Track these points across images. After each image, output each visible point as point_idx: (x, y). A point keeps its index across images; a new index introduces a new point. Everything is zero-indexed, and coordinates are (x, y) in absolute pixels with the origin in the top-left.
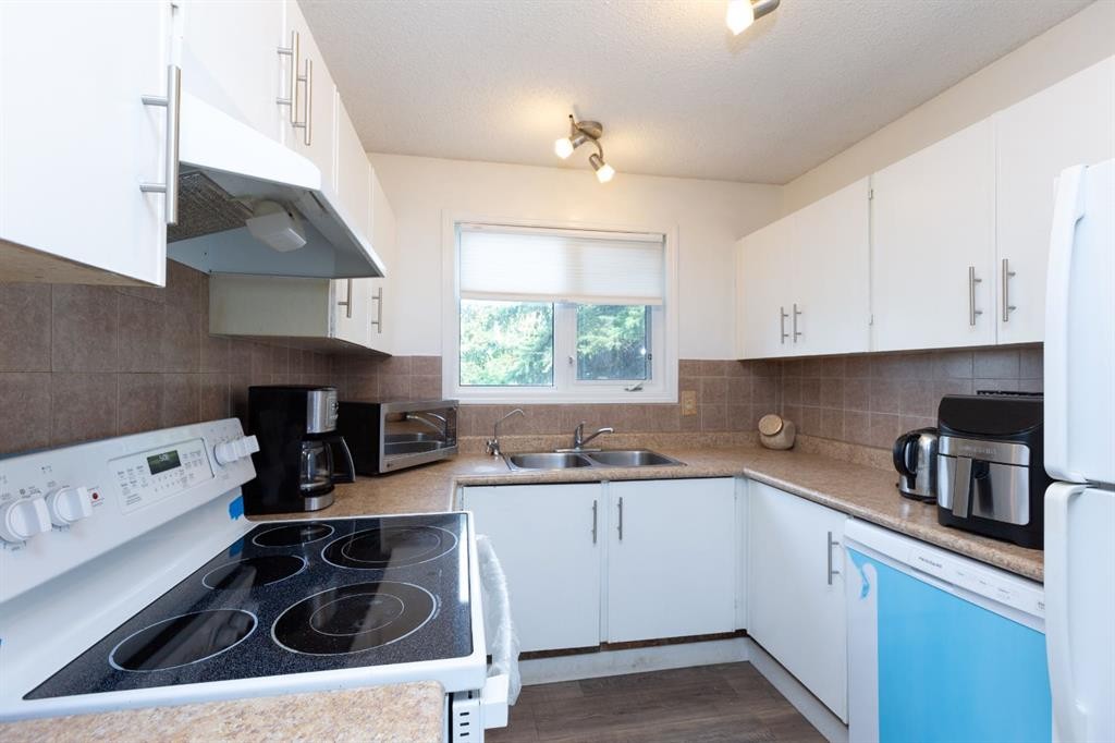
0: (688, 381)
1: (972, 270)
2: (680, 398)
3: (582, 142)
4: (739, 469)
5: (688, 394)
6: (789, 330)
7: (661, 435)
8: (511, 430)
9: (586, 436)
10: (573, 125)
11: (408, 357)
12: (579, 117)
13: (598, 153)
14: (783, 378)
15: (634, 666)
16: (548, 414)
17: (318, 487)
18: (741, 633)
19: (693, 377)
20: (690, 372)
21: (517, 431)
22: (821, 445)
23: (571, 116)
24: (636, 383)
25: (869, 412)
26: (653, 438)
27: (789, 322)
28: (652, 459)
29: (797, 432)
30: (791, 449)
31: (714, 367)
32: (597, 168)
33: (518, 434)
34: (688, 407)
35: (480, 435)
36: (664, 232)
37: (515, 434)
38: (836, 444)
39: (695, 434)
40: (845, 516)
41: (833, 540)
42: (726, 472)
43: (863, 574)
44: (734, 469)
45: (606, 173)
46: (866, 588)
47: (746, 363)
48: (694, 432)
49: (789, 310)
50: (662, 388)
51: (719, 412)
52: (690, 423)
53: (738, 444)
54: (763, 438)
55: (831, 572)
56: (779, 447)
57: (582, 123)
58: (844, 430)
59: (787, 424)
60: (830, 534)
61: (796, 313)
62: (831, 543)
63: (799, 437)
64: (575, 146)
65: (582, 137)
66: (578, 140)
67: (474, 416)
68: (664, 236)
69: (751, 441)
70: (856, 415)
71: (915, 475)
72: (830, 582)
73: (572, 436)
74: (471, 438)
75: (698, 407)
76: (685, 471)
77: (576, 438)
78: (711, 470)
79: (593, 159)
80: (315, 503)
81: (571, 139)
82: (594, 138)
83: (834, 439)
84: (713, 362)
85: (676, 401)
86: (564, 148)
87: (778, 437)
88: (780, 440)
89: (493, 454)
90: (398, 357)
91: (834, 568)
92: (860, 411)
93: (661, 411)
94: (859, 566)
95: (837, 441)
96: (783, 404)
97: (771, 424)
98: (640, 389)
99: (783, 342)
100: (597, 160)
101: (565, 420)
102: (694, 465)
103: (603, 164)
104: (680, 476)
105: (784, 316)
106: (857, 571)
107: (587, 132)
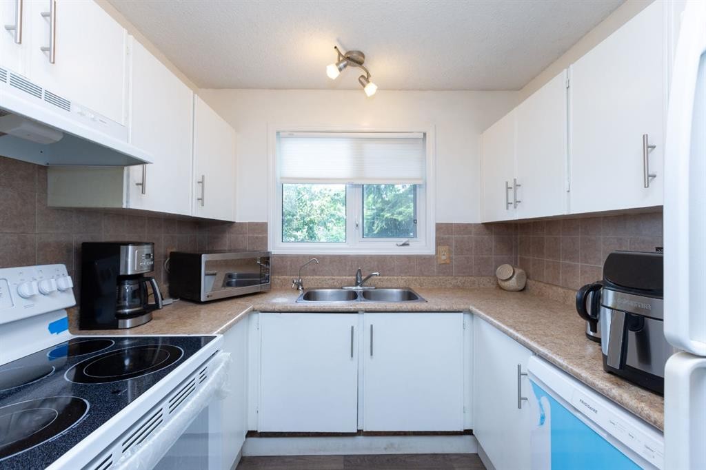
0: (443, 239)
1: (645, 137)
2: (436, 250)
3: (345, 66)
4: (466, 306)
5: (443, 248)
6: (511, 200)
7: (421, 277)
8: (314, 272)
9: (363, 278)
10: (340, 54)
11: (245, 223)
12: (345, 48)
13: (366, 76)
14: (519, 236)
15: (386, 449)
16: (339, 262)
17: (132, 312)
18: (469, 432)
19: (447, 236)
20: (445, 232)
21: (318, 273)
22: (544, 288)
23: (336, 47)
24: (404, 240)
25: (580, 264)
26: (416, 280)
27: (511, 192)
28: (410, 296)
29: (528, 277)
30: (523, 290)
31: (464, 228)
32: (364, 86)
33: (319, 275)
34: (444, 258)
35: (293, 275)
36: (424, 131)
37: (316, 275)
38: (555, 288)
39: (447, 278)
40: (531, 353)
41: (522, 371)
42: (455, 307)
43: (541, 405)
44: (462, 307)
45: (371, 89)
46: (543, 418)
47: (488, 225)
48: (448, 276)
49: (511, 184)
50: (423, 244)
51: (468, 262)
52: (445, 269)
53: (482, 286)
54: (500, 282)
55: (520, 399)
56: (512, 288)
57: (349, 52)
58: (561, 277)
59: (518, 271)
60: (519, 367)
61: (517, 186)
62: (520, 374)
63: (529, 281)
64: (340, 70)
65: (345, 62)
66: (341, 65)
67: (289, 263)
68: (425, 134)
69: (493, 284)
70: (569, 266)
71: (597, 321)
72: (520, 407)
73: (354, 277)
74: (286, 277)
75: (450, 258)
76: (423, 306)
77: (357, 279)
78: (443, 307)
79: (361, 79)
80: (129, 323)
81: (337, 64)
82: (360, 63)
83: (553, 285)
84: (463, 225)
85: (434, 254)
86: (333, 72)
87: (511, 281)
88: (513, 284)
89: (298, 289)
90: (240, 223)
91: (523, 395)
92: (573, 263)
93: (422, 260)
94: (539, 398)
95: (556, 286)
96: (519, 256)
97: (505, 271)
98: (408, 245)
99: (507, 208)
100: (365, 79)
101: (352, 266)
102: (433, 302)
103: (368, 82)
104: (418, 310)
105: (508, 188)
106: (537, 401)
107: (353, 59)
